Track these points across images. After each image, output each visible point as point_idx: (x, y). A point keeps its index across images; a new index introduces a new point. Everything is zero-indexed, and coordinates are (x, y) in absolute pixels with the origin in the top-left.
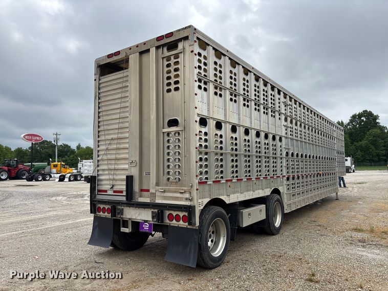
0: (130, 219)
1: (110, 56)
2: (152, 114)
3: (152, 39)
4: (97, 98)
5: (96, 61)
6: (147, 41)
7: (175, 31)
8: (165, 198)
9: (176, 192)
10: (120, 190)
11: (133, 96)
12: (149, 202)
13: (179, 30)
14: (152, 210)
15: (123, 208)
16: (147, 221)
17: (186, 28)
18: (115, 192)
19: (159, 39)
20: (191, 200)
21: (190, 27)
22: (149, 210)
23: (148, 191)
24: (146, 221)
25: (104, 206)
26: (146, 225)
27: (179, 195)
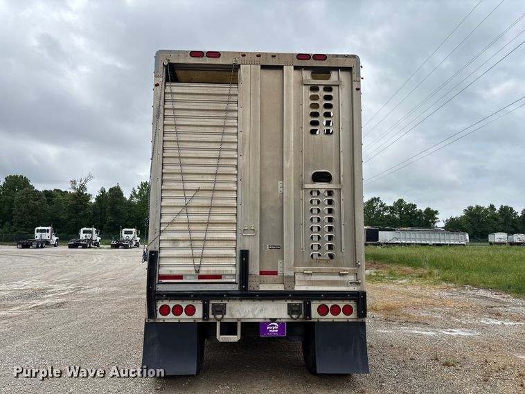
0: (238, 319)
1: (194, 54)
2: (287, 160)
3: (290, 54)
4: (162, 116)
5: (159, 54)
6: (279, 54)
7: (330, 55)
8: (313, 283)
9: (332, 274)
10: (217, 273)
11: (248, 128)
12: (283, 289)
13: (337, 56)
14: (290, 302)
15: (224, 302)
16: (276, 319)
17: (348, 56)
18: (201, 277)
19: (301, 57)
20: (357, 284)
21: (354, 56)
22: (283, 302)
23: (275, 273)
24: (273, 320)
25: (179, 303)
26: (274, 326)
27: (337, 278)
